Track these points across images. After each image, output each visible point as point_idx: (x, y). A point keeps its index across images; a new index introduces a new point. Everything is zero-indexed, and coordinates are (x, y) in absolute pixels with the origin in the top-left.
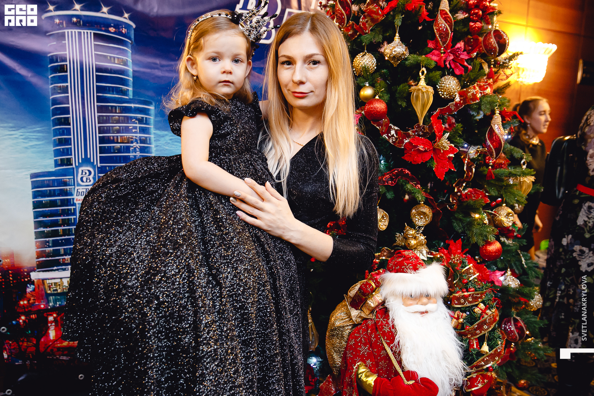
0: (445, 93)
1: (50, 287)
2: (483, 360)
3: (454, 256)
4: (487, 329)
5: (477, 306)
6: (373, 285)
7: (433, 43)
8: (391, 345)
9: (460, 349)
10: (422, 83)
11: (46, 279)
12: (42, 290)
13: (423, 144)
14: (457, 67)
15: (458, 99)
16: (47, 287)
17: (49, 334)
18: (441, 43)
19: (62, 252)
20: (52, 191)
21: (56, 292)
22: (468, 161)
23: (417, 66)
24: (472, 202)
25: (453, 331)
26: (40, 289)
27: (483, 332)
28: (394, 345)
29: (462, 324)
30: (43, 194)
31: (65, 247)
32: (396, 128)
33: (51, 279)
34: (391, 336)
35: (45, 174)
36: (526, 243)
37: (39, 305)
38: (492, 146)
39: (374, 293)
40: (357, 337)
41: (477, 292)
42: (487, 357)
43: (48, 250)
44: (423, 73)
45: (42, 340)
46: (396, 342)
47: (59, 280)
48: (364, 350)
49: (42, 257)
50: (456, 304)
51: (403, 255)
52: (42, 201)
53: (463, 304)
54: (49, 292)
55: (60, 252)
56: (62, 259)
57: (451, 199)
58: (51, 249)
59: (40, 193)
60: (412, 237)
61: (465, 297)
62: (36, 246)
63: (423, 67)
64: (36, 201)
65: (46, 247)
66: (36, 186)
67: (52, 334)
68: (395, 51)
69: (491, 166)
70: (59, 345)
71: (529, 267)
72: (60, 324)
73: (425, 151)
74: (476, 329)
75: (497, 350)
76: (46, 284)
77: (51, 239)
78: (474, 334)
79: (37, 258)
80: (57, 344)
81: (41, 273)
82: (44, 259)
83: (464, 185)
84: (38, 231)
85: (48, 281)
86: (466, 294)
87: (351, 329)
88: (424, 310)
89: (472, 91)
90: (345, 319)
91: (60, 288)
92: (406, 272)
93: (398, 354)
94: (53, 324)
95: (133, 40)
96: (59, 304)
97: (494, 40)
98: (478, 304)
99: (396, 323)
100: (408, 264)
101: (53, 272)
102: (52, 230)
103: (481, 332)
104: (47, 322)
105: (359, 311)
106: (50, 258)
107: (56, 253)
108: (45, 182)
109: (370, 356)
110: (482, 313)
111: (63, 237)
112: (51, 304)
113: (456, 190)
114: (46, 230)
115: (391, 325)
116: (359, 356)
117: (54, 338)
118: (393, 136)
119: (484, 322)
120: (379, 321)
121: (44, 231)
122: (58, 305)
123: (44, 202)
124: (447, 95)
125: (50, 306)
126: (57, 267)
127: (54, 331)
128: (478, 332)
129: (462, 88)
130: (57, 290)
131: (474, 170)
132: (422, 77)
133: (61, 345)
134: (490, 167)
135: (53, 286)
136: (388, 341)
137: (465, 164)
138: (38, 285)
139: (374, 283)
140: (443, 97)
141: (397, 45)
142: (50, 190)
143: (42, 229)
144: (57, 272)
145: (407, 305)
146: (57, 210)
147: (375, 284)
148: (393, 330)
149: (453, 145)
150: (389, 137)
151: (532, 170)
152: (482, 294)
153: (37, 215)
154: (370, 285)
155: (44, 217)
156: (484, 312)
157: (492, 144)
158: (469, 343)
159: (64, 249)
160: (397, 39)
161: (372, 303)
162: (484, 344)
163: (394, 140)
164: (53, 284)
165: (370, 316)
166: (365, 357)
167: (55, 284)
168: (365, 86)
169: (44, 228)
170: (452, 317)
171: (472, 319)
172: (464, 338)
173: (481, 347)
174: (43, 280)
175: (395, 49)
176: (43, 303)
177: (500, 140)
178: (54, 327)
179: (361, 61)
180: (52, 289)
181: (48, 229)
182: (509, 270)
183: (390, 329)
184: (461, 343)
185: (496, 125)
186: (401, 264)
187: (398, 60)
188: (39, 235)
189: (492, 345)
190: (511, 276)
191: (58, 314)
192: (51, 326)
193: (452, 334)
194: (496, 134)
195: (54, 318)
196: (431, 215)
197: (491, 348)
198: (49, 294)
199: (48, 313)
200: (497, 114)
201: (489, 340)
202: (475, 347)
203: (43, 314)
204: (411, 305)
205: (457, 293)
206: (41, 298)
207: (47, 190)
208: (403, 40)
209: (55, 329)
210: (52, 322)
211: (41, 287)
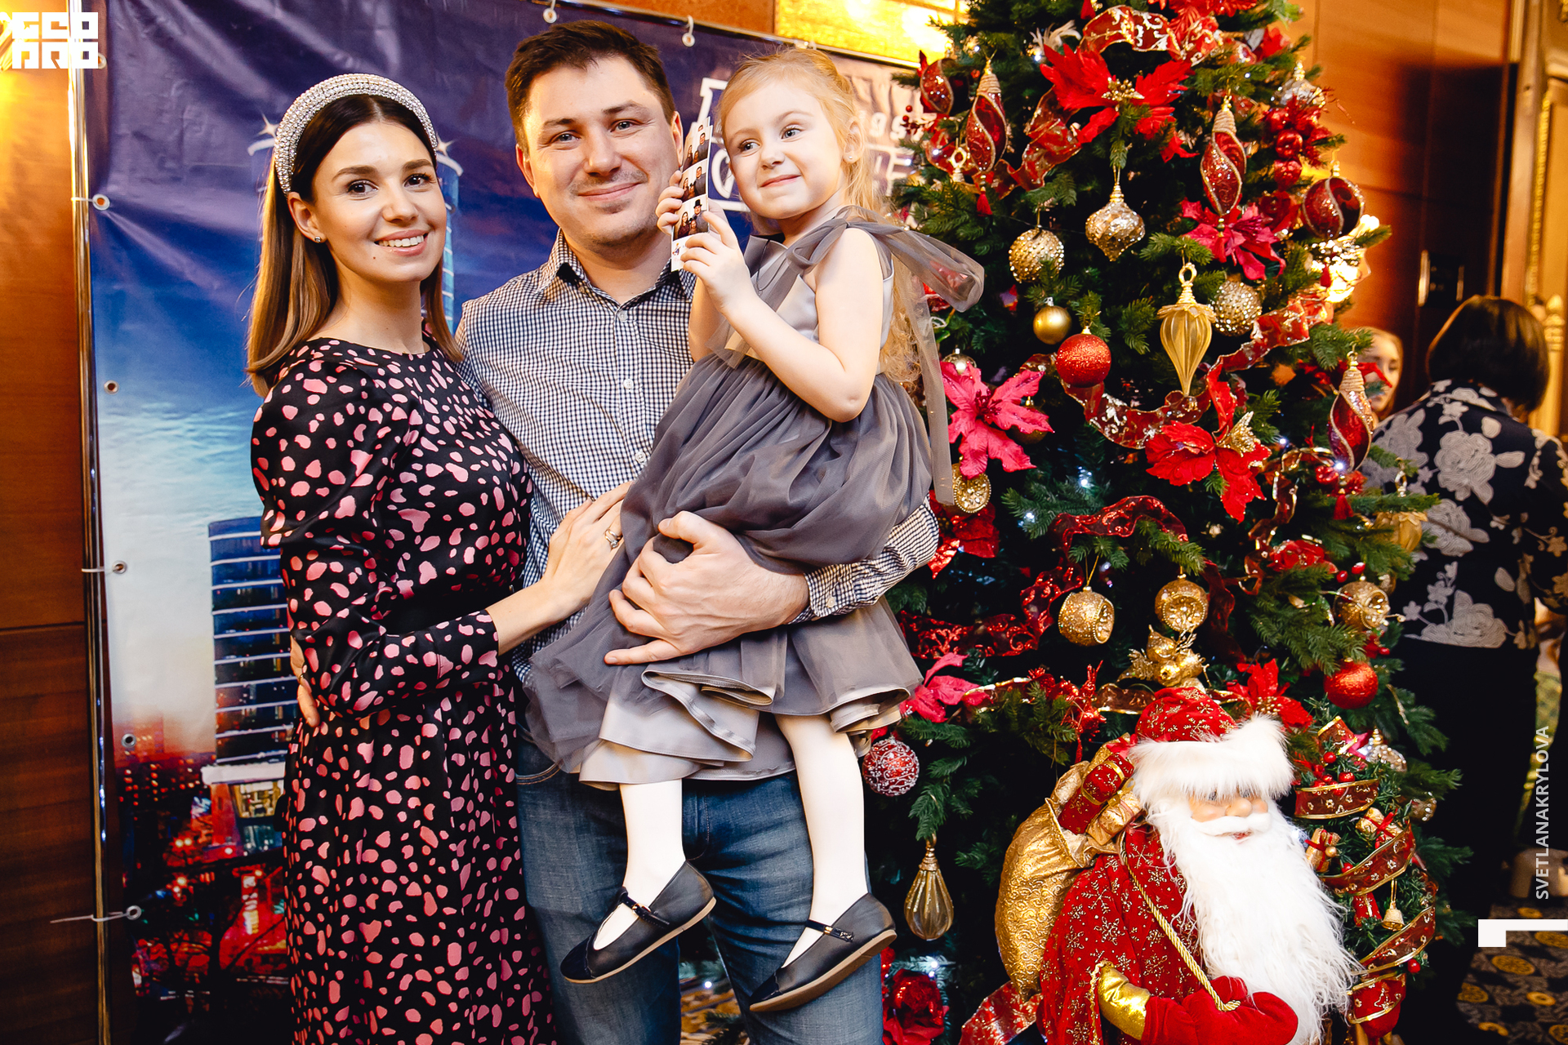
0: (1229, 322)
1: (247, 802)
2: (1392, 945)
3: (1265, 700)
4: (1395, 870)
5: (1363, 815)
6: (1118, 770)
7: (1194, 209)
8: (1174, 917)
9: (1335, 920)
10: (1187, 297)
11: (239, 783)
12: (229, 811)
13: (1192, 438)
14: (1249, 262)
15: (1257, 334)
16: (240, 804)
17: (243, 920)
18: (1219, 208)
19: (279, 714)
20: (259, 566)
21: (262, 815)
22: (1280, 478)
23: (1172, 261)
24: (1300, 573)
25: (1314, 878)
26: (225, 808)
27: (1387, 877)
28: (1182, 916)
29: (1335, 860)
30: (238, 573)
31: (287, 703)
32: (1119, 403)
33: (251, 782)
34: (1172, 895)
35: (245, 523)
36: (1403, 666)
37: (222, 849)
38: (1345, 442)
39: (1120, 792)
40: (1090, 902)
41: (1362, 782)
42: (1402, 936)
43: (246, 709)
44: (1188, 274)
45: (227, 937)
46: (1185, 909)
47: (269, 785)
48: (1111, 931)
49: (232, 729)
50: (1312, 813)
51: (1180, 698)
52: (235, 590)
53: (1332, 811)
54: (245, 815)
55: (275, 715)
56: (279, 731)
57: (1246, 567)
58: (254, 707)
59: (231, 571)
60: (1169, 659)
61: (1335, 795)
62: (218, 701)
63: (1186, 262)
64: (221, 590)
65: (242, 704)
66: (222, 552)
67: (251, 920)
68: (1115, 226)
69: (1344, 487)
70: (266, 948)
71: (1413, 724)
72: (269, 894)
73: (1201, 454)
74: (1371, 870)
75: (1421, 920)
76: (238, 796)
77: (253, 683)
78: (1365, 882)
79: (219, 731)
80: (263, 945)
81: (228, 767)
82: (235, 733)
83: (1273, 533)
84: (223, 665)
85: (242, 786)
86: (1336, 786)
87: (1064, 882)
88: (1242, 829)
89: (1290, 318)
90: (1049, 858)
91: (271, 806)
92: (1197, 739)
93: (1192, 938)
94: (255, 895)
95: (456, 203)
96: (270, 846)
97: (1334, 201)
98: (1366, 811)
99: (1180, 862)
100: (1197, 719)
101: (256, 765)
102: (256, 661)
103: (1381, 878)
104: (239, 889)
105: (1083, 838)
106: (250, 731)
107: (266, 717)
108: (244, 544)
109: (1125, 945)
110: (1377, 831)
111: (283, 679)
112: (249, 846)
113: (1258, 546)
114: (243, 660)
115: (1169, 867)
116: (1100, 947)
117: (256, 931)
118: (1112, 421)
119: (1388, 854)
120: (1137, 859)
121: (238, 663)
122: (266, 848)
123: (239, 592)
124: (1232, 325)
125: (246, 850)
126: (265, 751)
127: (256, 912)
128: (1375, 876)
129: (1265, 310)
130: (263, 810)
131: (1295, 498)
132: (1187, 286)
133: (271, 947)
134: (1342, 491)
135: (257, 800)
136: (1165, 907)
137: (1275, 486)
138: (220, 799)
139: (1121, 767)
140: (1222, 330)
141: (1120, 212)
142: (254, 563)
143: (232, 659)
144: (265, 764)
145: (1203, 819)
146: (270, 610)
147: (1123, 771)
148: (1175, 880)
149: (1258, 441)
150: (1103, 424)
151: (1436, 494)
152: (1373, 786)
153: (221, 625)
154: (1113, 773)
155: (238, 631)
156: (1381, 828)
157: (1345, 437)
158: (1355, 904)
159: (284, 707)
160: (1117, 196)
161: (1116, 817)
162: (1391, 906)
163: (1114, 432)
164: (256, 795)
165: (1111, 848)
166: (1114, 947)
167: (261, 793)
168: (1045, 305)
169: (238, 656)
170: (1309, 843)
171: (1356, 845)
172: (1339, 892)
173: (1383, 914)
174: (232, 785)
175: (1117, 221)
176: (230, 843)
177: (1364, 428)
178: (255, 902)
179: (1031, 250)
180: (252, 808)
181: (247, 659)
182: (1376, 731)
183: (1166, 876)
184: (1338, 906)
185: (1352, 393)
186: (1179, 720)
187: (1121, 245)
188: (225, 673)
189: (1408, 908)
190: (1383, 747)
191: (266, 871)
192: (249, 899)
193: (1310, 884)
194: (1354, 414)
195: (258, 880)
196: (1205, 605)
197: (1408, 916)
198: (245, 819)
199: (242, 868)
200: (1352, 368)
201: (1400, 897)
202: (1370, 913)
203: (229, 871)
204: (1212, 817)
205: (1313, 786)
206: (226, 830)
207: (247, 563)
208: (1131, 201)
209: (258, 908)
210: (250, 890)
211: (227, 802)
